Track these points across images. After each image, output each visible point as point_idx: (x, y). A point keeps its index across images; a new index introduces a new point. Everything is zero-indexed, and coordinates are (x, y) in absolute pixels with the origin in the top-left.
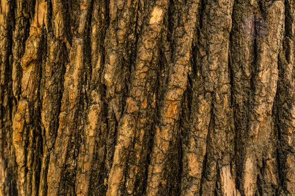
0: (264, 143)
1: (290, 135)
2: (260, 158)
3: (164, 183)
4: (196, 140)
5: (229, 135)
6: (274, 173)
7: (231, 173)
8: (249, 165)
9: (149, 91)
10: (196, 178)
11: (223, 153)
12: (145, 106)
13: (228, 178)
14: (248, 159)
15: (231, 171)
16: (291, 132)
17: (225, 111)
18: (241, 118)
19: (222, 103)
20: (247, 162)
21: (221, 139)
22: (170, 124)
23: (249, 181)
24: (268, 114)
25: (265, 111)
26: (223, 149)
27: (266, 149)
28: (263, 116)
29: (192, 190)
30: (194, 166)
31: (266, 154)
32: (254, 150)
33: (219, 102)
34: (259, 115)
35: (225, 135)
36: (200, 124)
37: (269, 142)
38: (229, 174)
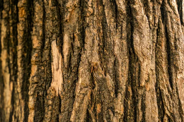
0: (74, 23)
1: (88, 17)
2: (72, 33)
3: (26, 54)
4: (36, 28)
5: (54, 22)
6: (79, 40)
7: (57, 44)
8: (66, 38)
9: (12, 4)
10: (37, 49)
11: (52, 33)
12: (10, 13)
13: (55, 47)
14: (65, 35)
15: (57, 43)
16: (89, 15)
17: (50, 9)
18: (63, 12)
19: (48, 4)
20: (65, 36)
21: (50, 25)
22: (23, 21)
23: (66, 47)
24: (75, 7)
25: (72, 5)
26: (51, 31)
27: (75, 27)
28: (71, 8)
29: (34, 55)
30: (36, 43)
31: (75, 30)
32: (68, 29)
33: (47, 4)
34: (68, 7)
35: (52, 22)
36: (37, 18)
37: (77, 23)
38: (55, 44)
